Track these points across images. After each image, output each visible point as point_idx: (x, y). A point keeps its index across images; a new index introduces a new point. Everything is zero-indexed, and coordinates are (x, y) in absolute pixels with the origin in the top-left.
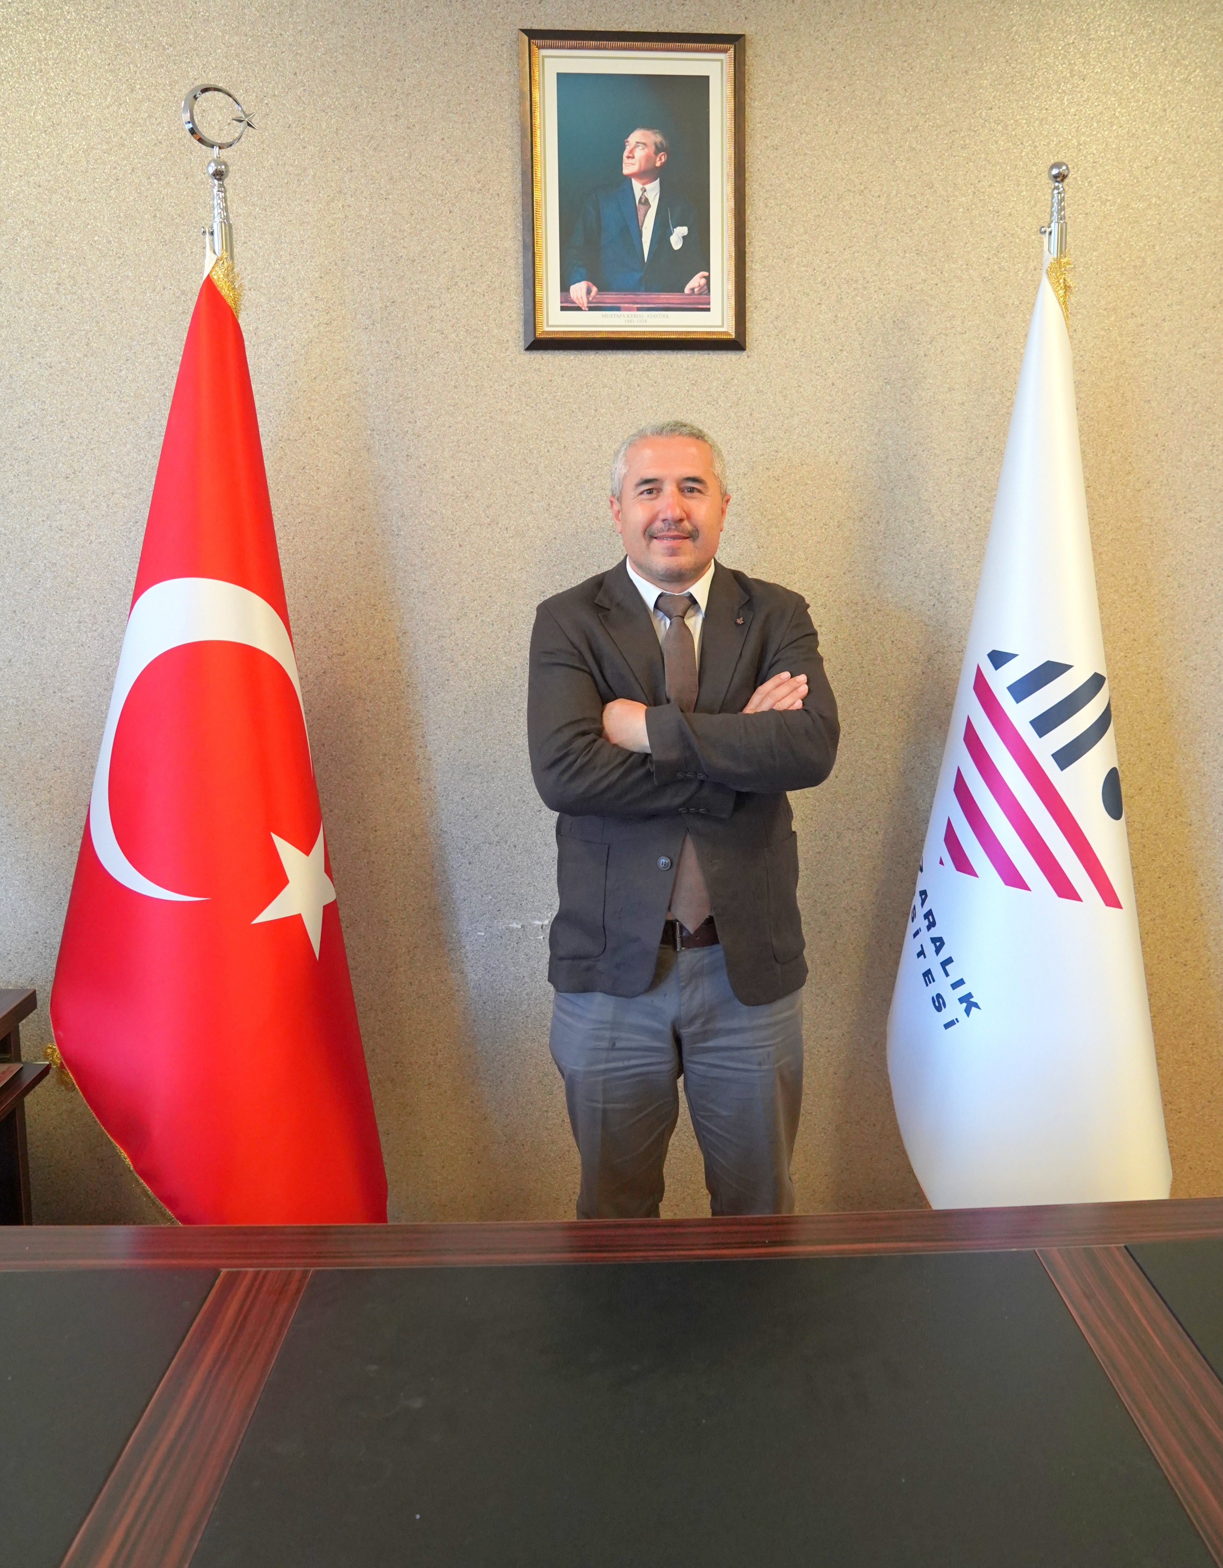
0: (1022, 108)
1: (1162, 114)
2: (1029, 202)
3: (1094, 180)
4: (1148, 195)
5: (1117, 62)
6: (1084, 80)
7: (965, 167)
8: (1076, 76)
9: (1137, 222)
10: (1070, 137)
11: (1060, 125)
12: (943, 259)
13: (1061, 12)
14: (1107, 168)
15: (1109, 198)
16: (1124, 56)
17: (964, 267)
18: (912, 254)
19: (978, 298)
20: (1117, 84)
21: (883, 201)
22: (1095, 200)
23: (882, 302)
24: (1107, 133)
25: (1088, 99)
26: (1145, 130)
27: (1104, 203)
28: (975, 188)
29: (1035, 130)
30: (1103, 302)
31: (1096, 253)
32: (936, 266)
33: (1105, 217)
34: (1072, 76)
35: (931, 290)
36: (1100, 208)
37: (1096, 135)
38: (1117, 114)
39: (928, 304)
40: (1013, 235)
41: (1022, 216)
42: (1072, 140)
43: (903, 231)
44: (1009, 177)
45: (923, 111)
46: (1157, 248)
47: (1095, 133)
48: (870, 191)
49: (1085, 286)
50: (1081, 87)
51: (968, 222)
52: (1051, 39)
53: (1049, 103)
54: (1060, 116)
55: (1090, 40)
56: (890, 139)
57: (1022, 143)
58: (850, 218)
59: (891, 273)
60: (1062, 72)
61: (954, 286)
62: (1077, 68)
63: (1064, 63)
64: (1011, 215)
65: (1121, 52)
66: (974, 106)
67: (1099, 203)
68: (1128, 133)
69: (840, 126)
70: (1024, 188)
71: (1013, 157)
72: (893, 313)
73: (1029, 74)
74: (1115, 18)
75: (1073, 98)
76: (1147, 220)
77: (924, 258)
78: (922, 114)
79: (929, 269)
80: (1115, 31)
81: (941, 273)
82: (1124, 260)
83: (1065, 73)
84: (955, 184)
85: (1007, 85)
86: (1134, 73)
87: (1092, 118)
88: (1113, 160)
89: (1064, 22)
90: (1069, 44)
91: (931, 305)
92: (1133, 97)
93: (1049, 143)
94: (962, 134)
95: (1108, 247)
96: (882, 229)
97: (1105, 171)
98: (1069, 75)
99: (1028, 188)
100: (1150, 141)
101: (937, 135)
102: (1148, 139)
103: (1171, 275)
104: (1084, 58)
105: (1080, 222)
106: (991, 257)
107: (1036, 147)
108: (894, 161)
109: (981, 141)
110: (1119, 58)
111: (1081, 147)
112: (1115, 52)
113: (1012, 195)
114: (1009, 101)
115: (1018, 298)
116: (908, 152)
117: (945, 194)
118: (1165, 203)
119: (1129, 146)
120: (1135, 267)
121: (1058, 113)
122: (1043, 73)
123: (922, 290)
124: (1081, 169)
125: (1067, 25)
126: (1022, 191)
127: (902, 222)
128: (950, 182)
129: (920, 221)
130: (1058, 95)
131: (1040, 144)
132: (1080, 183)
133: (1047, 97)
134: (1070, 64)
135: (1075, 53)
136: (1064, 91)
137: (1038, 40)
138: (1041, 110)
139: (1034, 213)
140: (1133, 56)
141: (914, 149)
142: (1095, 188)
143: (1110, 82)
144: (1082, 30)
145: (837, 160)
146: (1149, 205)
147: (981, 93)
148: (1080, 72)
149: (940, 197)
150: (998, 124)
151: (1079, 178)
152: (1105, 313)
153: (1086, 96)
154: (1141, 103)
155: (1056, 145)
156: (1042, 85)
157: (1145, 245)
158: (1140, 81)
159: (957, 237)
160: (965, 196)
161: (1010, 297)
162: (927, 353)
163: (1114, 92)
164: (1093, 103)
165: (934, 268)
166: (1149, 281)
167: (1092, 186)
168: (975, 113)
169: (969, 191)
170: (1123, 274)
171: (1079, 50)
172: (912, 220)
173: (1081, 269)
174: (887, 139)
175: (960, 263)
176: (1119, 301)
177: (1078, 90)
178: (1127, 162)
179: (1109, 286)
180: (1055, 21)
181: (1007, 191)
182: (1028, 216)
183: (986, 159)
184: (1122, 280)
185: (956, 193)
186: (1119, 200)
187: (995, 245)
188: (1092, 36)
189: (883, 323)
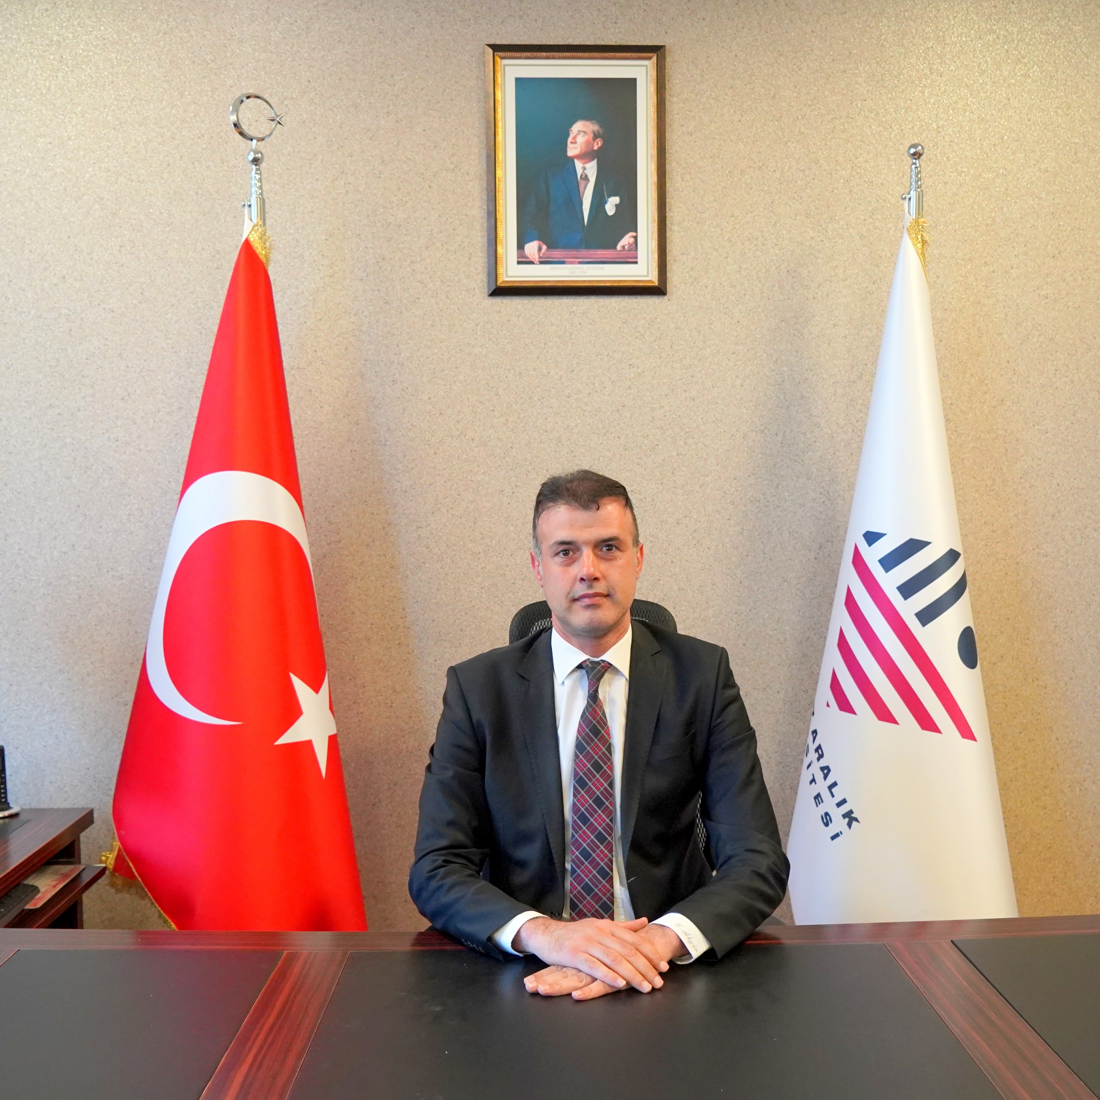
0: (891, 99)
1: (1006, 101)
2: (898, 174)
3: (951, 156)
4: (997, 167)
5: (967, 61)
6: (941, 76)
7: (844, 146)
8: (935, 74)
9: (988, 189)
10: (930, 122)
11: (922, 112)
12: (827, 221)
13: (921, 23)
14: (961, 146)
15: (964, 170)
16: (974, 56)
17: (845, 226)
18: (802, 217)
19: (857, 251)
20: (968, 79)
21: (778, 175)
22: (952, 172)
23: (777, 255)
24: (961, 118)
25: (945, 91)
26: (993, 115)
27: (960, 174)
28: (853, 163)
29: (901, 116)
30: (960, 254)
31: (953, 214)
32: (821, 226)
33: (961, 185)
34: (931, 74)
35: (818, 245)
36: (957, 178)
37: (952, 120)
38: (969, 103)
39: (815, 257)
40: (884, 201)
41: (892, 186)
42: (932, 124)
43: (794, 199)
44: (881, 154)
45: (809, 103)
46: (1005, 209)
47: (951, 118)
48: (767, 167)
49: (945, 241)
50: (939, 81)
51: (847, 190)
52: (914, 45)
53: (913, 95)
54: (922, 105)
55: (946, 44)
56: (783, 126)
57: (891, 128)
58: (751, 189)
59: (785, 232)
60: (923, 70)
61: (837, 242)
62: (935, 67)
63: (925, 63)
64: (883, 184)
65: (971, 54)
66: (851, 98)
67: (956, 174)
68: (978, 118)
69: (742, 116)
70: (893, 163)
71: (884, 138)
72: (786, 264)
73: (896, 73)
74: (966, 27)
75: (932, 91)
76: (996, 187)
77: (812, 220)
78: (809, 105)
79: (816, 228)
80: (966, 38)
81: (826, 231)
82: (977, 220)
83: (925, 71)
84: (836, 161)
85: (878, 82)
86: (982, 70)
87: (949, 107)
88: (966, 140)
89: (924, 31)
90: (928, 48)
91: (818, 258)
92: (982, 89)
93: (913, 127)
94: (842, 121)
95: (964, 209)
96: (777, 197)
97: (960, 148)
98: (928, 72)
99: (897, 163)
100: (997, 124)
101: (822, 123)
102: (995, 122)
103: (1017, 231)
104: (941, 58)
105: (940, 190)
106: (867, 218)
107: (902, 130)
108: (786, 143)
109: (858, 126)
110: (970, 58)
111: (940, 130)
112: (966, 53)
113: (884, 169)
114: (880, 94)
115: (890, 251)
116: (798, 135)
117: (829, 168)
118: (1011, 173)
119: (979, 128)
120: (987, 225)
121: (920, 103)
122: (908, 72)
123: (810, 245)
124: (940, 147)
125: (927, 33)
126: (892, 166)
127: (794, 191)
128: (833, 159)
129: (808, 190)
130: (920, 89)
131: (906, 128)
132: (939, 158)
133: (911, 90)
134: (929, 64)
135: (933, 55)
136: (925, 86)
137: (903, 45)
138: (906, 101)
139: (902, 183)
140: (981, 57)
141: (803, 133)
142: (952, 162)
143: (963, 77)
144: (939, 37)
145: (740, 143)
146: (997, 175)
147: (857, 88)
148: (938, 70)
149: (825, 171)
150: (871, 112)
151: (938, 155)
152: (962, 262)
153: (943, 89)
154: (989, 94)
155: (919, 128)
156: (907, 80)
157: (994, 207)
158: (987, 76)
159: (839, 203)
160: (845, 170)
161: (883, 250)
162: (815, 296)
163: (967, 85)
164: (948, 94)
165: (820, 228)
166: (999, 236)
167: (949, 161)
168: (851, 104)
169: (849, 165)
170: (976, 231)
171: (936, 52)
172: (801, 189)
173: (942, 227)
174: (781, 126)
175: (842, 223)
176: (974, 253)
177: (937, 84)
178: (978, 141)
179: (966, 241)
180: (916, 30)
181: (879, 165)
182: (897, 185)
183: (861, 141)
184: (976, 236)
185: (838, 168)
186: (972, 172)
187: (870, 209)
188: (947, 42)
189: (779, 273)
